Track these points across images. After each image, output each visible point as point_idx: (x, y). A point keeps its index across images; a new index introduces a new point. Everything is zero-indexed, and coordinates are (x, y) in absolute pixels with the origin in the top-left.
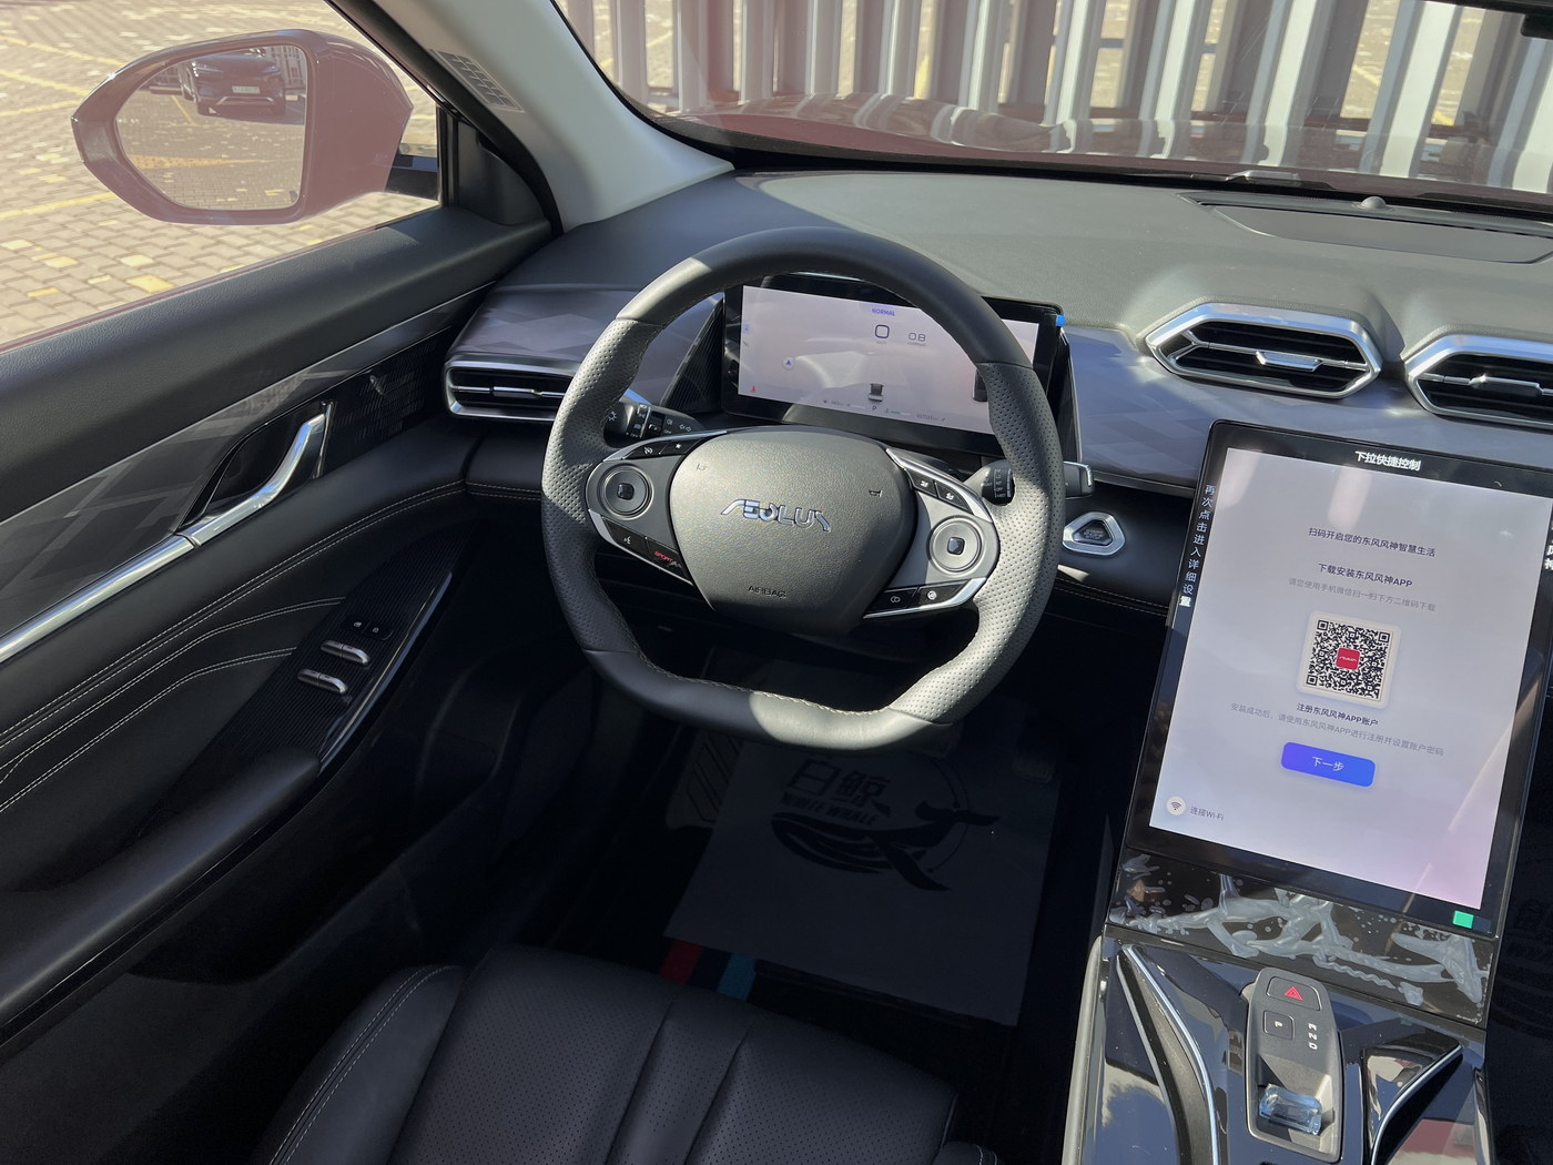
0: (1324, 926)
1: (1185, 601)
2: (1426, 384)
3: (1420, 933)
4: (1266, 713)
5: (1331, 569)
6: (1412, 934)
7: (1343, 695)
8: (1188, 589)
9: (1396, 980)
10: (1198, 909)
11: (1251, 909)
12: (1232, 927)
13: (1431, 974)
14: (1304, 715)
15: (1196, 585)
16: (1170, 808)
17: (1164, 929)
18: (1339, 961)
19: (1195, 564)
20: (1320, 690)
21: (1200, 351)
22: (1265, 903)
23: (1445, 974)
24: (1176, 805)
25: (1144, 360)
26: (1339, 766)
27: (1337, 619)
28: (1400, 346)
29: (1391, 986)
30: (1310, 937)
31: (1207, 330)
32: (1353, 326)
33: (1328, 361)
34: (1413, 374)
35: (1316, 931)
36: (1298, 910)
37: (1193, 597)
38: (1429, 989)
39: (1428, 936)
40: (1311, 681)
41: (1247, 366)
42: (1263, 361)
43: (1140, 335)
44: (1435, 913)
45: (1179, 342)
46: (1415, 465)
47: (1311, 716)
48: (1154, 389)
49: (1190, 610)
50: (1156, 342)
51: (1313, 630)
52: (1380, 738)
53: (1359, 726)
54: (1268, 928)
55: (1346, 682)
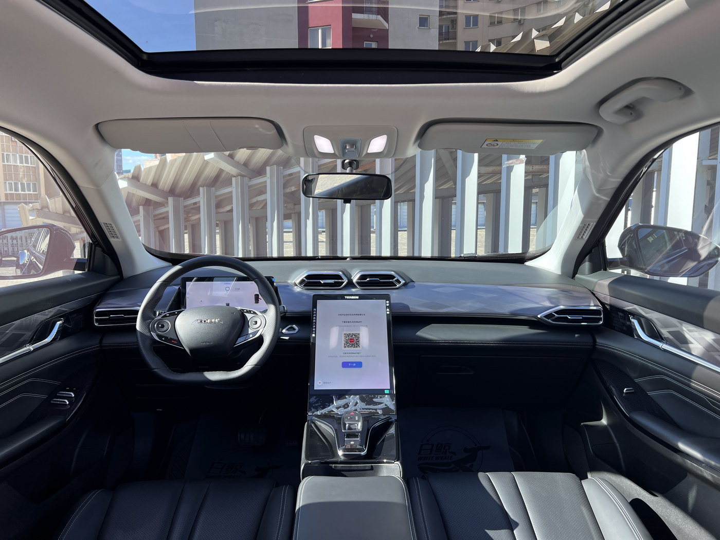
0: (358, 401)
1: (314, 335)
2: (358, 283)
3: (379, 397)
4: (336, 357)
5: (344, 322)
6: (377, 398)
7: (353, 349)
8: (314, 332)
9: (376, 410)
10: (329, 406)
11: (342, 402)
12: (338, 408)
13: (382, 406)
14: (345, 355)
15: (315, 331)
16: (319, 384)
17: (322, 413)
18: (363, 409)
19: (314, 326)
20: (347, 349)
21: (308, 283)
22: (345, 400)
23: (386, 405)
24: (320, 383)
25: (296, 287)
26: (354, 365)
27: (348, 333)
28: (351, 276)
29: (375, 411)
30: (356, 405)
31: (308, 277)
32: (341, 273)
33: (336, 280)
34: (355, 280)
35: (357, 403)
36: (352, 400)
37: (315, 334)
38: (383, 409)
39: (381, 397)
40: (345, 347)
41: (320, 284)
42: (322, 282)
43: (293, 282)
44: (381, 392)
45: (302, 282)
46: (357, 297)
47: (347, 355)
48: (299, 293)
49: (315, 337)
50: (298, 282)
51: (343, 336)
52: (362, 356)
53: (357, 355)
54: (346, 406)
55: (353, 346)
